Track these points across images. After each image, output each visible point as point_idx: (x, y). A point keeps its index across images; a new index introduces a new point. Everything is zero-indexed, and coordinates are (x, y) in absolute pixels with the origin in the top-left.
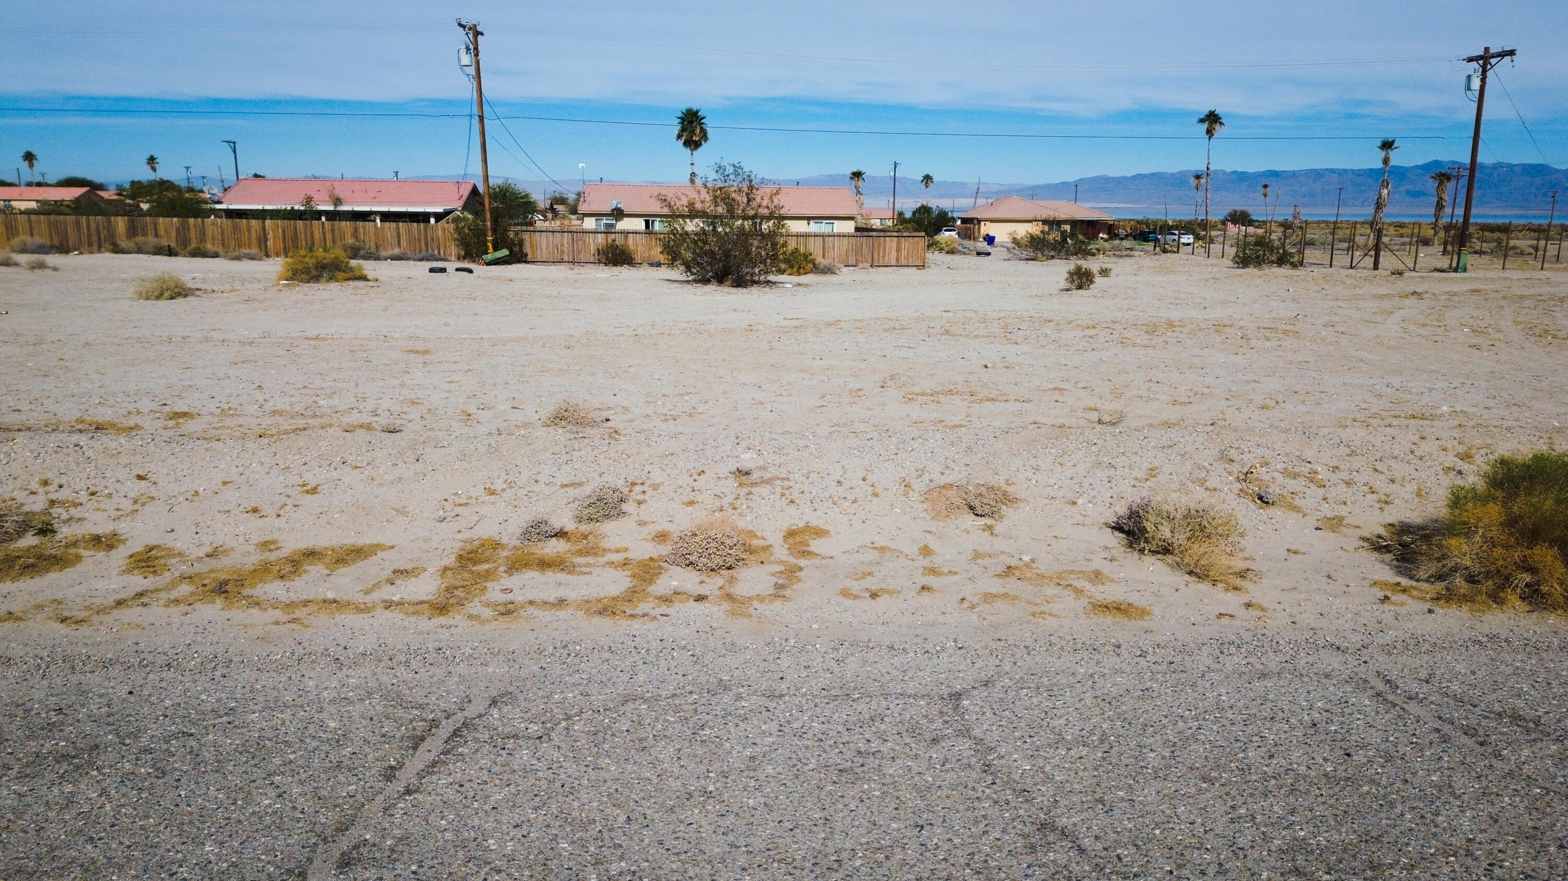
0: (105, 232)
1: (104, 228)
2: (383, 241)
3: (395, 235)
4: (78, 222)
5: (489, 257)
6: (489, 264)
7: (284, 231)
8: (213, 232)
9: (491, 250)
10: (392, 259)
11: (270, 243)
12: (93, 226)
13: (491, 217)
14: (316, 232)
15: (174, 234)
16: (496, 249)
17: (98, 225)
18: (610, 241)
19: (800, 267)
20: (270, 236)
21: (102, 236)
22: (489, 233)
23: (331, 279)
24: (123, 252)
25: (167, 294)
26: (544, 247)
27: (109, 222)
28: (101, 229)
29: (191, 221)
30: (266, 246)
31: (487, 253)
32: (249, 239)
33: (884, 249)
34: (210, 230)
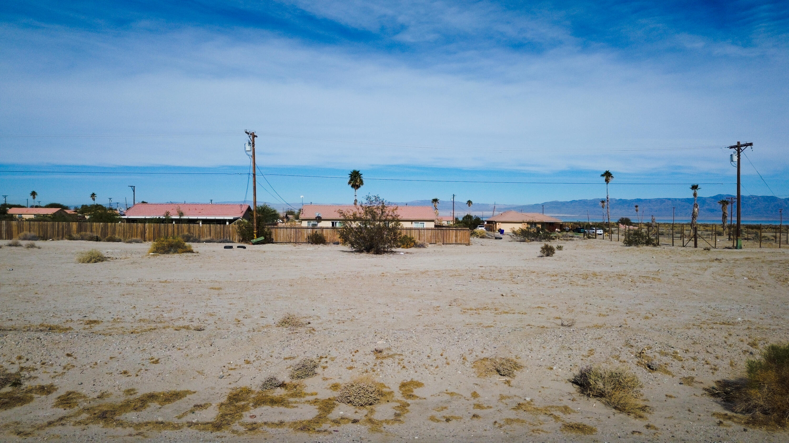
0: (66, 230)
1: (66, 228)
2: (202, 233)
3: (209, 230)
4: (53, 225)
5: (254, 241)
6: (254, 244)
7: (154, 229)
8: (119, 230)
9: (256, 237)
10: (206, 242)
11: (147, 235)
12: (61, 227)
13: (257, 221)
14: (170, 229)
15: (100, 230)
16: (258, 237)
17: (63, 226)
18: (314, 232)
19: (408, 244)
20: (147, 231)
21: (65, 232)
22: (255, 229)
23: (175, 252)
24: (74, 239)
25: (93, 260)
26: (282, 235)
27: (69, 225)
28: (65, 228)
29: (109, 224)
30: (145, 236)
31: (253, 239)
32: (137, 232)
33: (449, 235)
34: (117, 229)
